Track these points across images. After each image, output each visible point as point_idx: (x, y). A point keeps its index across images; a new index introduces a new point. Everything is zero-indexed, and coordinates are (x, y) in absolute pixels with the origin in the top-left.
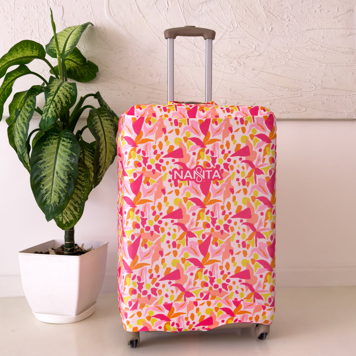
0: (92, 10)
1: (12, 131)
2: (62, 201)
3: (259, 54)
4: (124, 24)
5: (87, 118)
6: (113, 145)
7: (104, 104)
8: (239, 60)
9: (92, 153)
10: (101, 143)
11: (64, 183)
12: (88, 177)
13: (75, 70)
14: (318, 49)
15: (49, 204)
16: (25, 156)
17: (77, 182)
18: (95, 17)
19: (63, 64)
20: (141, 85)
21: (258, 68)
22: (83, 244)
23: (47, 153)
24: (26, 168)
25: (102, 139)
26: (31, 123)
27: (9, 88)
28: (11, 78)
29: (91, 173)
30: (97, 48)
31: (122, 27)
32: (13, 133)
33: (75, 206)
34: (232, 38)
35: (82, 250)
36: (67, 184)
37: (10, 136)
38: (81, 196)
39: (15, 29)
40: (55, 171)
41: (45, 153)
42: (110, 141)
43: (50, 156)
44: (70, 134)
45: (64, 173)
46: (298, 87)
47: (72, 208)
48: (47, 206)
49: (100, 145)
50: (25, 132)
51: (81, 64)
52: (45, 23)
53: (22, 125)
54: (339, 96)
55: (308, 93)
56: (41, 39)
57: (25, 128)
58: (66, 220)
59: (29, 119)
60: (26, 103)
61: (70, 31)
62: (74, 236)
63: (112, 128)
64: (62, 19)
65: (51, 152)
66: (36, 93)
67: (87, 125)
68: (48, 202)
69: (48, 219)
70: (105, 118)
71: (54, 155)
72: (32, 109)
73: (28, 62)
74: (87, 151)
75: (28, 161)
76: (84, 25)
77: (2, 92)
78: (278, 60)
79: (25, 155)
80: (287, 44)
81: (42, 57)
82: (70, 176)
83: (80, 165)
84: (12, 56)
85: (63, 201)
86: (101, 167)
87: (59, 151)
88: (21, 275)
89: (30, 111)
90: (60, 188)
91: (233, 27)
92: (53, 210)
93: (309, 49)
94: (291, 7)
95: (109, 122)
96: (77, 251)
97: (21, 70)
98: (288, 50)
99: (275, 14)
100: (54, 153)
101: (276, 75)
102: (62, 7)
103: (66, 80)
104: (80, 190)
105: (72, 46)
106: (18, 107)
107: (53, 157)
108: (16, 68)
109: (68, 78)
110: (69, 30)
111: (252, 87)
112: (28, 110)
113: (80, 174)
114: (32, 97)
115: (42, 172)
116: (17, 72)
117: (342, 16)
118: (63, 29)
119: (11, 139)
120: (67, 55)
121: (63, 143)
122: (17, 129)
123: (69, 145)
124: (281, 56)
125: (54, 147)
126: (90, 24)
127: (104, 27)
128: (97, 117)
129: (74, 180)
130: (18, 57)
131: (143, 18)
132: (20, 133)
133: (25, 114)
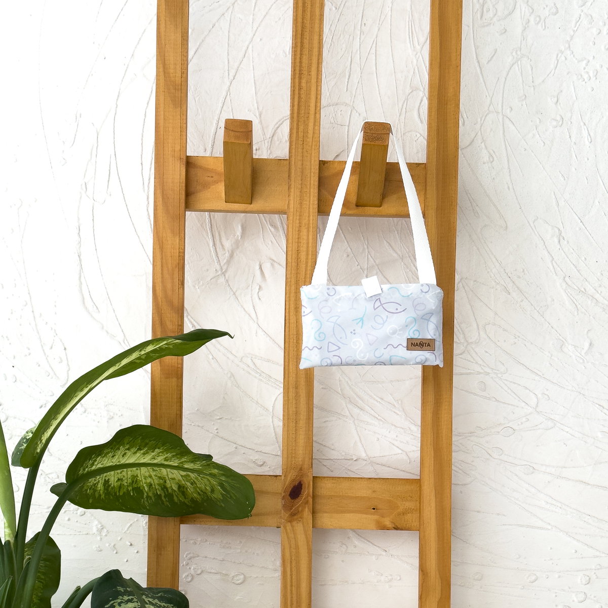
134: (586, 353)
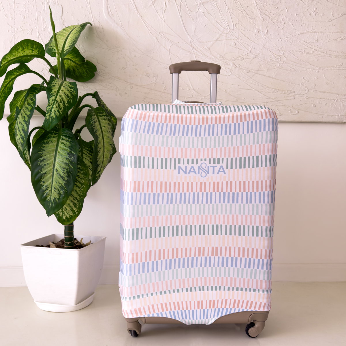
0: (91, 9)
1: (13, 129)
2: (61, 197)
3: (255, 57)
4: (122, 25)
5: (86, 117)
6: (110, 144)
7: (102, 104)
8: (235, 62)
9: (90, 151)
10: (99, 142)
11: (64, 180)
12: (86, 174)
13: (74, 70)
14: (312, 52)
15: (49, 200)
16: (25, 154)
17: (76, 179)
18: (94, 17)
19: (62, 64)
20: (138, 86)
21: (253, 70)
22: (82, 239)
23: (47, 151)
24: (27, 165)
25: (100, 138)
26: (32, 121)
27: (10, 86)
28: (12, 76)
29: (89, 171)
30: (96, 48)
31: (120, 27)
32: (14, 130)
33: (74, 202)
34: (228, 40)
35: (81, 244)
36: (66, 181)
37: (11, 133)
38: (80, 193)
39: (15, 27)
40: (55, 169)
41: (45, 151)
42: (108, 141)
43: (50, 153)
44: (69, 132)
45: (63, 171)
46: (291, 90)
47: (71, 204)
48: (48, 202)
49: (98, 144)
50: (26, 130)
51: (80, 63)
52: (45, 22)
53: (22, 123)
54: (331, 99)
55: (301, 96)
56: (41, 38)
57: (26, 126)
58: (66, 216)
59: (30, 117)
60: (27, 101)
61: (69, 31)
62: (73, 231)
63: (110, 127)
64: (62, 19)
65: (50, 150)
66: (36, 91)
67: (85, 124)
68: (48, 198)
69: (49, 214)
70: (103, 117)
71: (54, 153)
72: (32, 107)
73: (28, 61)
74: (86, 150)
75: (29, 158)
76: (83, 25)
77: (3, 90)
78: (272, 62)
79: (26, 152)
80: (282, 47)
81: (42, 56)
82: (69, 174)
83: (79, 163)
84: (13, 55)
85: (63, 197)
86: (99, 166)
87: (59, 149)
88: (22, 267)
89: (30, 110)
90: (60, 185)
91: (230, 29)
92: (54, 206)
93: (303, 52)
94: (286, 10)
95: (107, 121)
96: (76, 245)
97: (21, 69)
98: (282, 53)
99: (270, 17)
100: (54, 151)
101: (270, 77)
102: (61, 6)
103: (65, 80)
104: (79, 187)
105: (71, 45)
106: (18, 105)
107: (53, 155)
108: (16, 67)
109: (67, 77)
110: (69, 29)
111: (247, 89)
112: (28, 109)
113: (79, 172)
114: (32, 96)
115: (42, 169)
116: (17, 71)
117: (337, 19)
118: (63, 29)
119: (12, 136)
120: (66, 55)
121: (63, 141)
122: (18, 127)
123: (68, 143)
124: (276, 59)
125: (53, 145)
126: (89, 24)
127: (102, 27)
128: (95, 116)
129: (73, 177)
130: (19, 56)
131: (141, 18)
132: (21, 131)
133: (26, 113)
134: (266, 34)
